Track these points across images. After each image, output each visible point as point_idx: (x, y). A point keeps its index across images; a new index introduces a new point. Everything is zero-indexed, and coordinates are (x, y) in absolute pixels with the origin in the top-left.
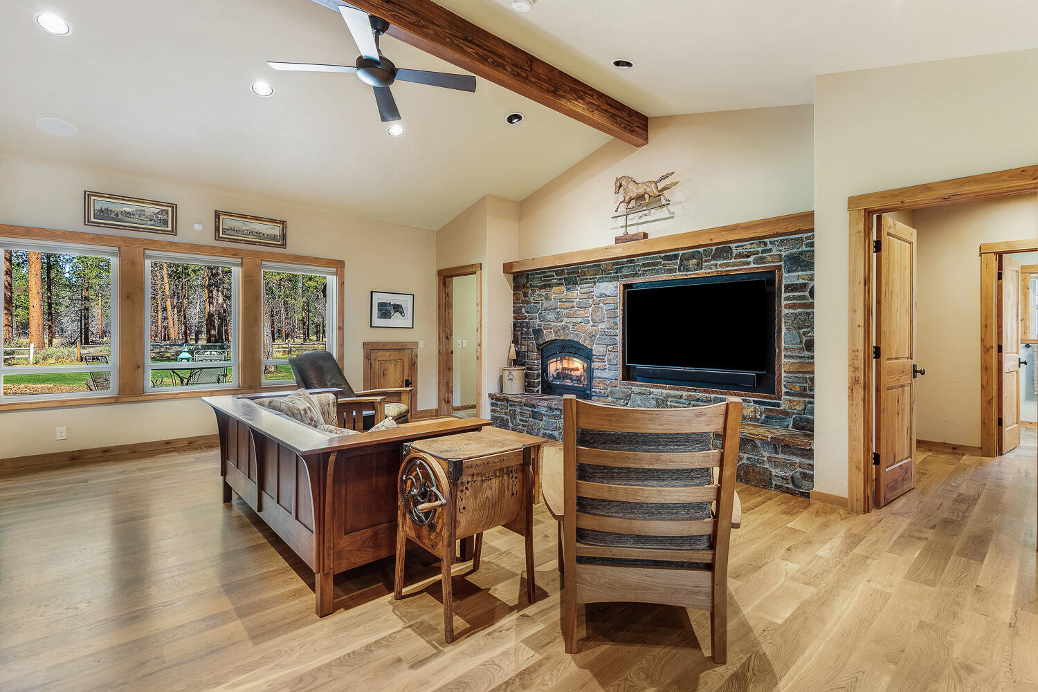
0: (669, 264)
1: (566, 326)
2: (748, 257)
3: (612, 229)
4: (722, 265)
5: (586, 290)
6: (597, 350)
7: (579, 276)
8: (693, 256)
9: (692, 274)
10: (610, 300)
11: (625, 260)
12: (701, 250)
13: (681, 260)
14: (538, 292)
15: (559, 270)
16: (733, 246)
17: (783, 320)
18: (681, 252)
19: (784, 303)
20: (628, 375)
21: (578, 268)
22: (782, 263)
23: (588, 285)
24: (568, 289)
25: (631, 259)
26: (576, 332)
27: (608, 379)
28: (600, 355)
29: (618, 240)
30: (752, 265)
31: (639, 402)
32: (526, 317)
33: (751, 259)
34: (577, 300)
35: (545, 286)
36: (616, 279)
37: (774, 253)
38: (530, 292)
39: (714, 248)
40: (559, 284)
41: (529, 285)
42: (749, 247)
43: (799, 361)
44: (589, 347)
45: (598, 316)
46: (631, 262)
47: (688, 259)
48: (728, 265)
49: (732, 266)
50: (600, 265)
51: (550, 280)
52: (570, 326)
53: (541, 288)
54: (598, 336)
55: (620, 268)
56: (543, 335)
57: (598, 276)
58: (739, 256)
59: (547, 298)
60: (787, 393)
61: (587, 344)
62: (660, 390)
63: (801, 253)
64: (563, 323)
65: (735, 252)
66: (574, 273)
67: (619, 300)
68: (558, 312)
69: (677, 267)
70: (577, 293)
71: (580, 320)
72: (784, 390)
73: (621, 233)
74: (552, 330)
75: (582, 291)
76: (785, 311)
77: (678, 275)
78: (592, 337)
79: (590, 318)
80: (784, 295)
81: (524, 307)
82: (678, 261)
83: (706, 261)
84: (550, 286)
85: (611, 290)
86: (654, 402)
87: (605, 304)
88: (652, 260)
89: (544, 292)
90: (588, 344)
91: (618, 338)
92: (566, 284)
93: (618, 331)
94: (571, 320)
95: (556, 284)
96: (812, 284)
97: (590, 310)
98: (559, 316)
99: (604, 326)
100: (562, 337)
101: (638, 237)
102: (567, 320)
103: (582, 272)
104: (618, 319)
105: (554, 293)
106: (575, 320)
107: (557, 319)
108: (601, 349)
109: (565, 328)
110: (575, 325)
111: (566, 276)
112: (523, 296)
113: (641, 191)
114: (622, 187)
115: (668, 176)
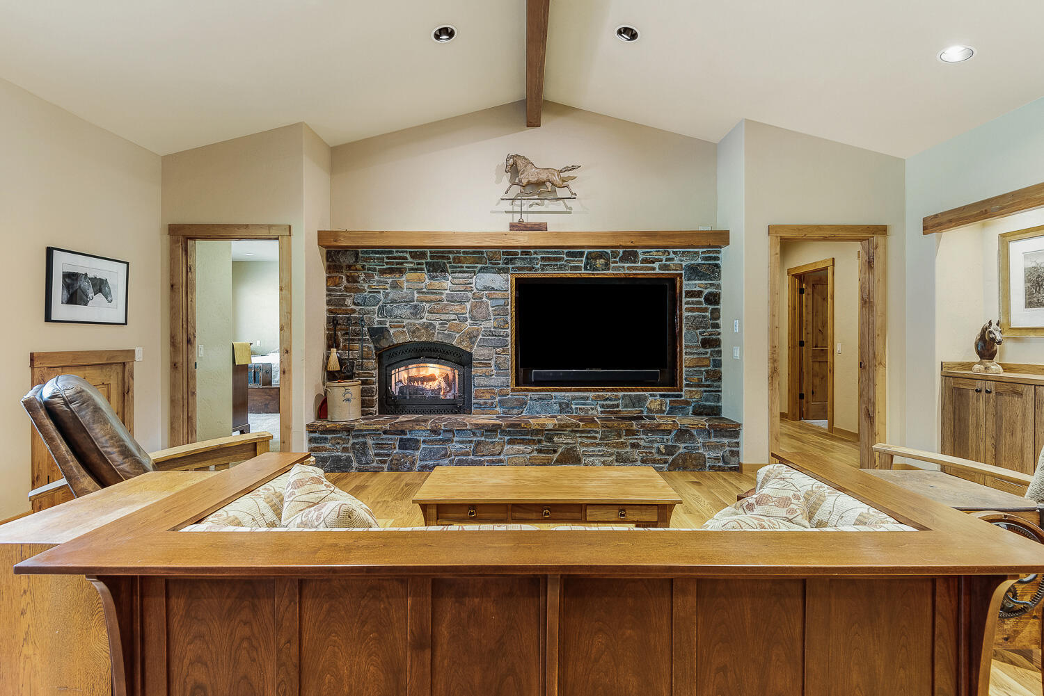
0: (574, 261)
1: (431, 324)
2: (654, 263)
3: (492, 212)
4: (629, 268)
5: (461, 281)
6: (478, 352)
7: (450, 263)
8: (601, 256)
9: (601, 274)
10: (499, 295)
11: (519, 251)
12: (609, 251)
13: (587, 258)
14: (376, 278)
15: (418, 253)
16: (640, 251)
17: (684, 321)
18: (586, 251)
19: (684, 307)
20: (522, 380)
21: (450, 252)
22: (683, 272)
23: (466, 275)
24: (432, 278)
25: (526, 250)
26: (446, 332)
27: (495, 386)
28: (484, 360)
29: (513, 227)
30: (657, 271)
31: (538, 409)
32: (354, 311)
33: (656, 265)
34: (448, 292)
35: (391, 271)
36: (506, 271)
37: (676, 262)
38: (363, 276)
39: (621, 251)
40: (417, 269)
41: (359, 267)
42: (655, 254)
43: (696, 356)
44: (468, 350)
45: (481, 313)
46: (527, 253)
47: (595, 258)
48: (635, 268)
49: (639, 270)
50: (482, 253)
51: (402, 264)
52: (437, 324)
53: (383, 272)
54: (480, 337)
55: (512, 259)
56: (390, 336)
57: (479, 266)
58: (645, 261)
59: (395, 286)
60: (687, 385)
61: (464, 346)
62: (563, 394)
63: (698, 265)
64: (424, 320)
65: (641, 257)
66: (443, 258)
67: (511, 294)
68: (416, 306)
69: (583, 265)
70: (447, 284)
71: (453, 317)
72: (684, 382)
73: (516, 219)
74: (405, 329)
75: (456, 281)
76: (685, 314)
77: (584, 273)
78: (472, 337)
79: (467, 315)
80: (684, 300)
81: (351, 296)
82: (584, 259)
83: (614, 262)
84: (401, 271)
85: (502, 283)
86: (557, 407)
87: (490, 299)
88: (552, 254)
89: (389, 279)
90: (467, 347)
91: (509, 338)
92: (428, 271)
93: (509, 330)
94: (438, 316)
95: (411, 269)
96: (706, 292)
97: (468, 305)
98: (416, 311)
99: (490, 324)
100: (424, 339)
101: (541, 227)
102: (430, 316)
103: (454, 258)
104: (509, 317)
105: (408, 281)
106: (444, 317)
107: (414, 314)
108: (485, 352)
109: (428, 327)
110: (444, 323)
111: (429, 260)
112: (348, 281)
113: (544, 177)
114: (514, 167)
115: (573, 168)
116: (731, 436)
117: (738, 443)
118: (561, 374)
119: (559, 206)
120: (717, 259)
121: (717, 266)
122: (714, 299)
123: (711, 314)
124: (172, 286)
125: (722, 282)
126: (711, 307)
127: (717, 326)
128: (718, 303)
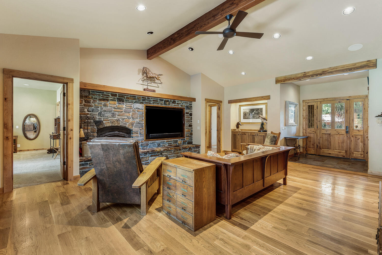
0: (161, 102)
1: (119, 120)
2: (179, 104)
3: (137, 84)
4: (174, 105)
5: (129, 105)
6: (134, 129)
7: (125, 99)
8: (168, 101)
9: (168, 106)
10: (141, 111)
11: (147, 97)
12: (169, 100)
13: (164, 101)
14: (97, 102)
15: (114, 94)
16: (176, 101)
17: (185, 120)
18: (164, 99)
19: (185, 116)
20: (148, 137)
21: (125, 95)
22: (185, 107)
23: (130, 103)
24: (119, 104)
26: (124, 122)
27: (140, 140)
28: (136, 131)
29: (145, 90)
30: (180, 107)
31: (152, 146)
32: (88, 114)
33: (180, 105)
34: (124, 109)
35: (104, 100)
36: (143, 103)
37: (184, 105)
38: (92, 101)
39: (172, 100)
40: (113, 100)
41: (90, 97)
42: (180, 102)
43: (188, 129)
44: (131, 128)
45: (135, 116)
46: (149, 98)
47: (166, 102)
48: (175, 105)
49: (176, 106)
50: (136, 97)
51: (108, 97)
52: (121, 120)
53: (100, 100)
54: (135, 124)
55: (144, 100)
56: (104, 124)
57: (134, 101)
58: (177, 104)
59: (105, 105)
60: (186, 137)
62: (158, 141)
63: (188, 106)
64: (116, 118)
65: (176, 103)
66: (123, 97)
67: (144, 111)
68: (113, 113)
69: (163, 103)
70: (124, 106)
71: (126, 117)
72: (186, 136)
73: (145, 87)
74: (109, 121)
75: (127, 105)
76: (186, 118)
77: (163, 106)
78: (132, 124)
79: (131, 117)
80: (185, 115)
81: (87, 108)
82: (163, 102)
83: (171, 103)
84: (108, 100)
85: (141, 107)
86: (157, 145)
87: (138, 112)
88: (156, 99)
89: (103, 103)
90: (131, 127)
91: (144, 125)
92: (118, 101)
93: (144, 122)
94: (121, 117)
95: (111, 100)
96: (190, 113)
97: (131, 113)
98: (113, 115)
99: (138, 120)
100: (116, 125)
101: (154, 91)
102: (118, 117)
103: (127, 97)
104: (144, 118)
105: (110, 104)
106: (123, 117)
107: (113, 116)
108: (137, 129)
109: (118, 120)
110: (123, 119)
111: (118, 97)
112: (85, 102)
113: (154, 76)
115: (161, 75)
116: (198, 148)
117: (199, 150)
118: (158, 135)
121: (192, 106)
122: (191, 115)
123: (191, 118)
124: (6, 99)
125: (192, 111)
126: (190, 117)
127: (191, 121)
128: (192, 116)
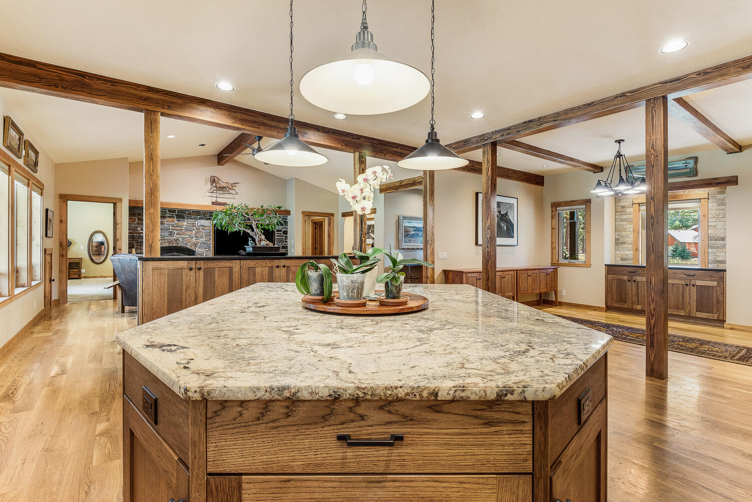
3: (203, 196)
5: (191, 222)
6: (198, 249)
7: (186, 215)
10: (207, 228)
15: (172, 210)
17: (276, 240)
19: (276, 235)
23: (193, 220)
24: (179, 221)
26: (184, 242)
28: (201, 253)
29: (213, 203)
34: (185, 226)
36: (210, 219)
40: (172, 217)
44: (194, 249)
45: (199, 235)
50: (200, 212)
51: (165, 214)
52: (180, 239)
54: (199, 244)
57: (199, 217)
61: (192, 248)
64: (175, 237)
66: (183, 213)
67: (212, 228)
68: (171, 232)
70: (185, 223)
71: (188, 236)
73: (214, 200)
74: (166, 241)
75: (189, 222)
76: (276, 237)
78: (196, 245)
79: (194, 236)
80: (276, 233)
81: (140, 227)
84: (164, 217)
85: (208, 224)
87: (203, 230)
91: (211, 245)
92: (177, 218)
93: (211, 242)
94: (181, 236)
95: (169, 217)
96: (283, 230)
97: (194, 232)
98: (171, 234)
99: (203, 240)
100: (175, 245)
101: (224, 204)
102: (177, 236)
103: (188, 213)
104: (211, 237)
105: (167, 221)
106: (183, 236)
107: (170, 235)
108: (201, 250)
109: (177, 240)
110: (184, 239)
111: (177, 213)
112: (138, 220)
113: (226, 185)
114: (213, 180)
115: (237, 183)
119: (231, 196)
120: (287, 219)
121: (287, 222)
122: (285, 233)
123: (285, 237)
124: (61, 221)
125: (288, 227)
126: (285, 235)
127: (287, 242)
128: (287, 234)
